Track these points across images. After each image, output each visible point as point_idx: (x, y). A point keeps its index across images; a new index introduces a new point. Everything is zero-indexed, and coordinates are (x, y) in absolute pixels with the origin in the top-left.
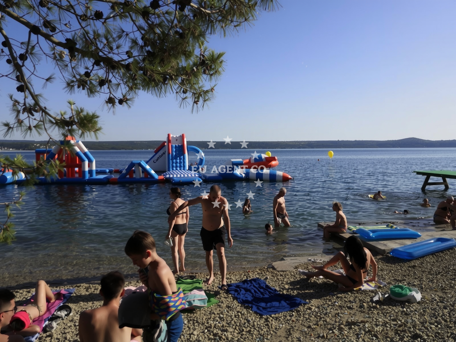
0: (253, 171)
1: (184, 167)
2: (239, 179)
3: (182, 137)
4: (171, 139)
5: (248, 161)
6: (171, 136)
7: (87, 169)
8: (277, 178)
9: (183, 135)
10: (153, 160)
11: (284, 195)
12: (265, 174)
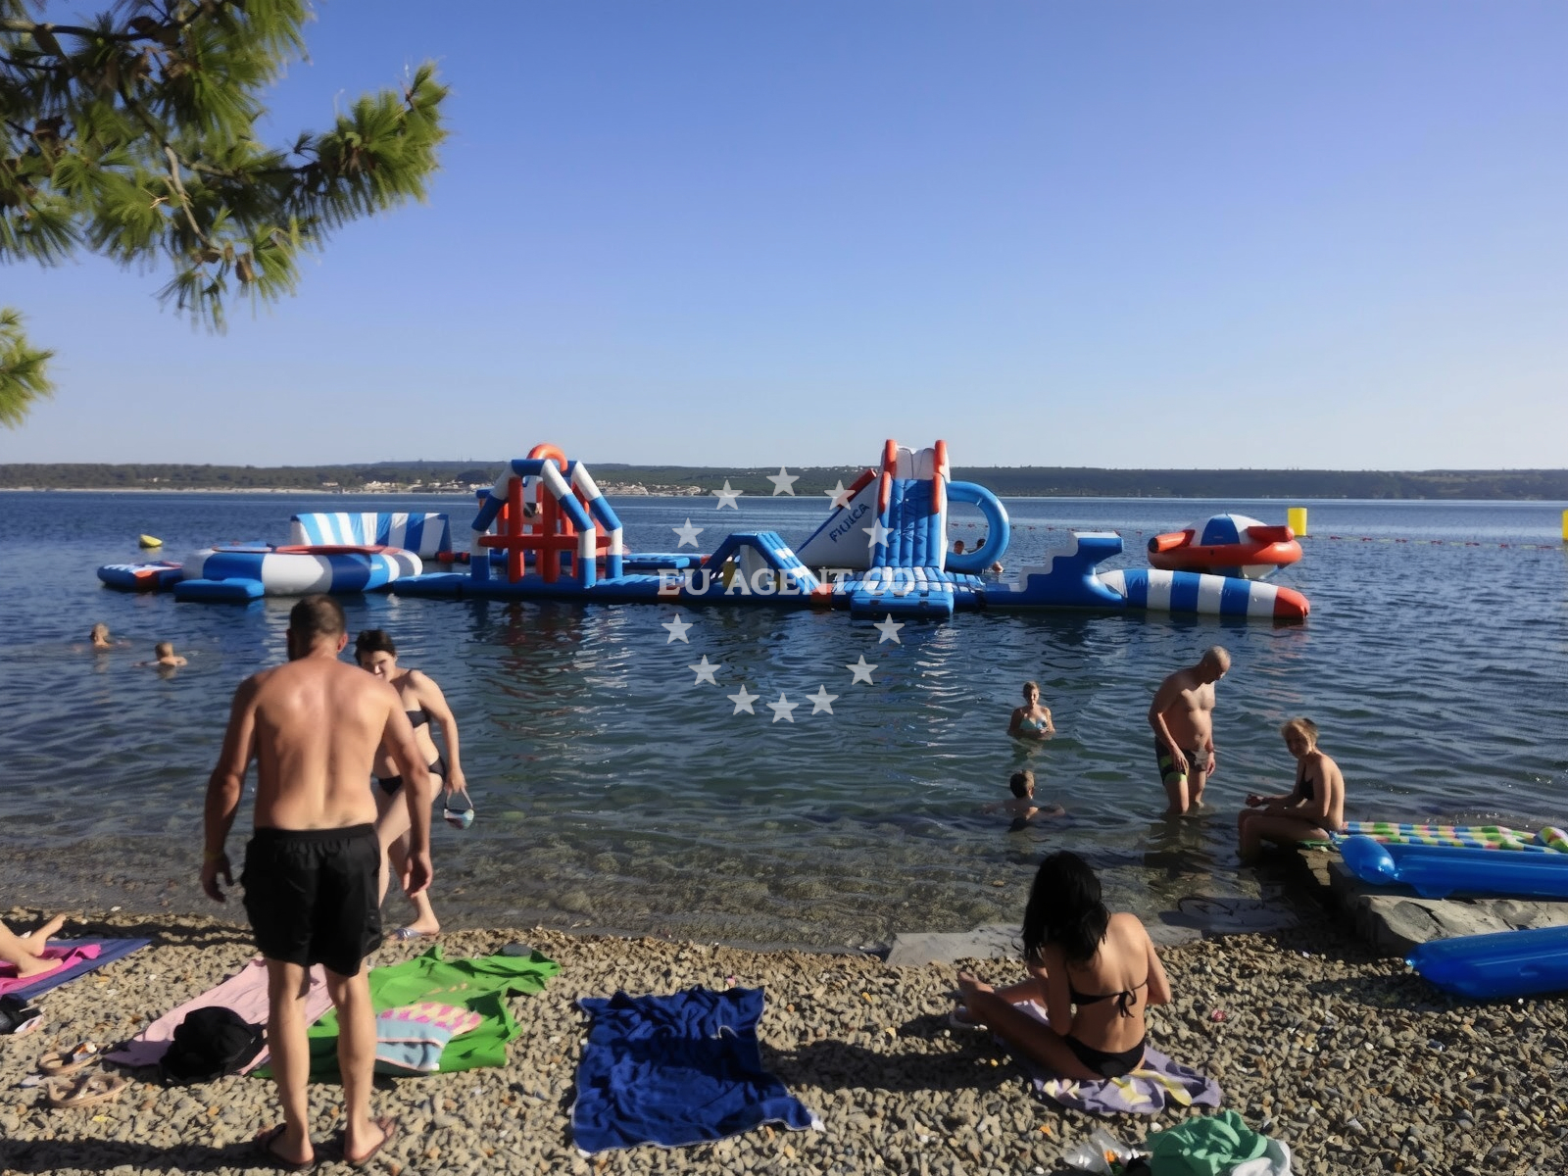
0: (1161, 578)
1: (930, 557)
2: (1103, 606)
3: (935, 454)
4: (893, 457)
5: (1180, 539)
6: (896, 448)
7: (592, 552)
8: (1251, 609)
9: (938, 444)
10: (828, 530)
11: (1217, 677)
12: (1204, 590)
